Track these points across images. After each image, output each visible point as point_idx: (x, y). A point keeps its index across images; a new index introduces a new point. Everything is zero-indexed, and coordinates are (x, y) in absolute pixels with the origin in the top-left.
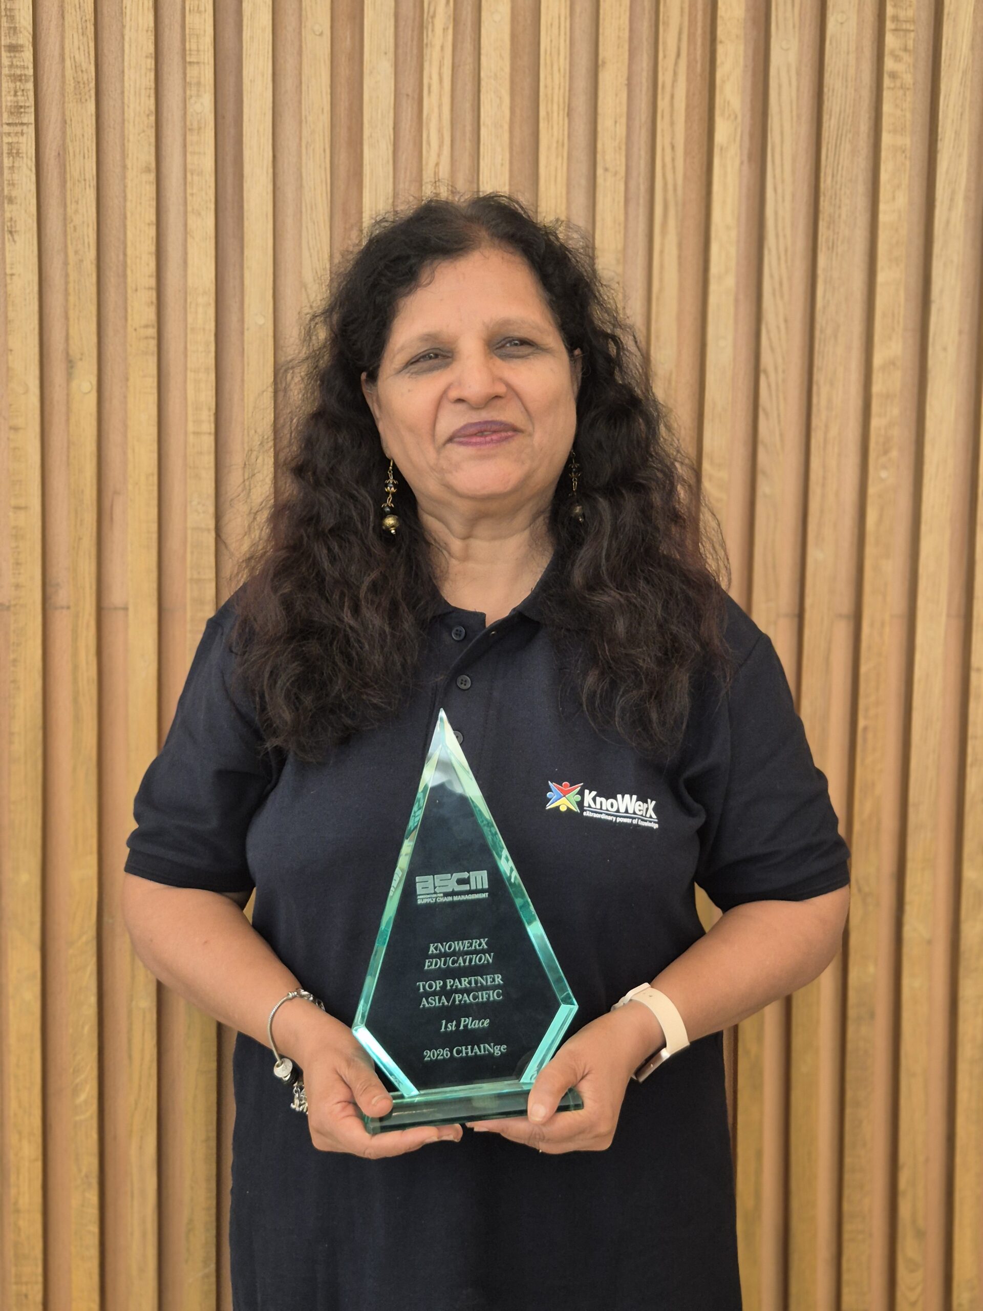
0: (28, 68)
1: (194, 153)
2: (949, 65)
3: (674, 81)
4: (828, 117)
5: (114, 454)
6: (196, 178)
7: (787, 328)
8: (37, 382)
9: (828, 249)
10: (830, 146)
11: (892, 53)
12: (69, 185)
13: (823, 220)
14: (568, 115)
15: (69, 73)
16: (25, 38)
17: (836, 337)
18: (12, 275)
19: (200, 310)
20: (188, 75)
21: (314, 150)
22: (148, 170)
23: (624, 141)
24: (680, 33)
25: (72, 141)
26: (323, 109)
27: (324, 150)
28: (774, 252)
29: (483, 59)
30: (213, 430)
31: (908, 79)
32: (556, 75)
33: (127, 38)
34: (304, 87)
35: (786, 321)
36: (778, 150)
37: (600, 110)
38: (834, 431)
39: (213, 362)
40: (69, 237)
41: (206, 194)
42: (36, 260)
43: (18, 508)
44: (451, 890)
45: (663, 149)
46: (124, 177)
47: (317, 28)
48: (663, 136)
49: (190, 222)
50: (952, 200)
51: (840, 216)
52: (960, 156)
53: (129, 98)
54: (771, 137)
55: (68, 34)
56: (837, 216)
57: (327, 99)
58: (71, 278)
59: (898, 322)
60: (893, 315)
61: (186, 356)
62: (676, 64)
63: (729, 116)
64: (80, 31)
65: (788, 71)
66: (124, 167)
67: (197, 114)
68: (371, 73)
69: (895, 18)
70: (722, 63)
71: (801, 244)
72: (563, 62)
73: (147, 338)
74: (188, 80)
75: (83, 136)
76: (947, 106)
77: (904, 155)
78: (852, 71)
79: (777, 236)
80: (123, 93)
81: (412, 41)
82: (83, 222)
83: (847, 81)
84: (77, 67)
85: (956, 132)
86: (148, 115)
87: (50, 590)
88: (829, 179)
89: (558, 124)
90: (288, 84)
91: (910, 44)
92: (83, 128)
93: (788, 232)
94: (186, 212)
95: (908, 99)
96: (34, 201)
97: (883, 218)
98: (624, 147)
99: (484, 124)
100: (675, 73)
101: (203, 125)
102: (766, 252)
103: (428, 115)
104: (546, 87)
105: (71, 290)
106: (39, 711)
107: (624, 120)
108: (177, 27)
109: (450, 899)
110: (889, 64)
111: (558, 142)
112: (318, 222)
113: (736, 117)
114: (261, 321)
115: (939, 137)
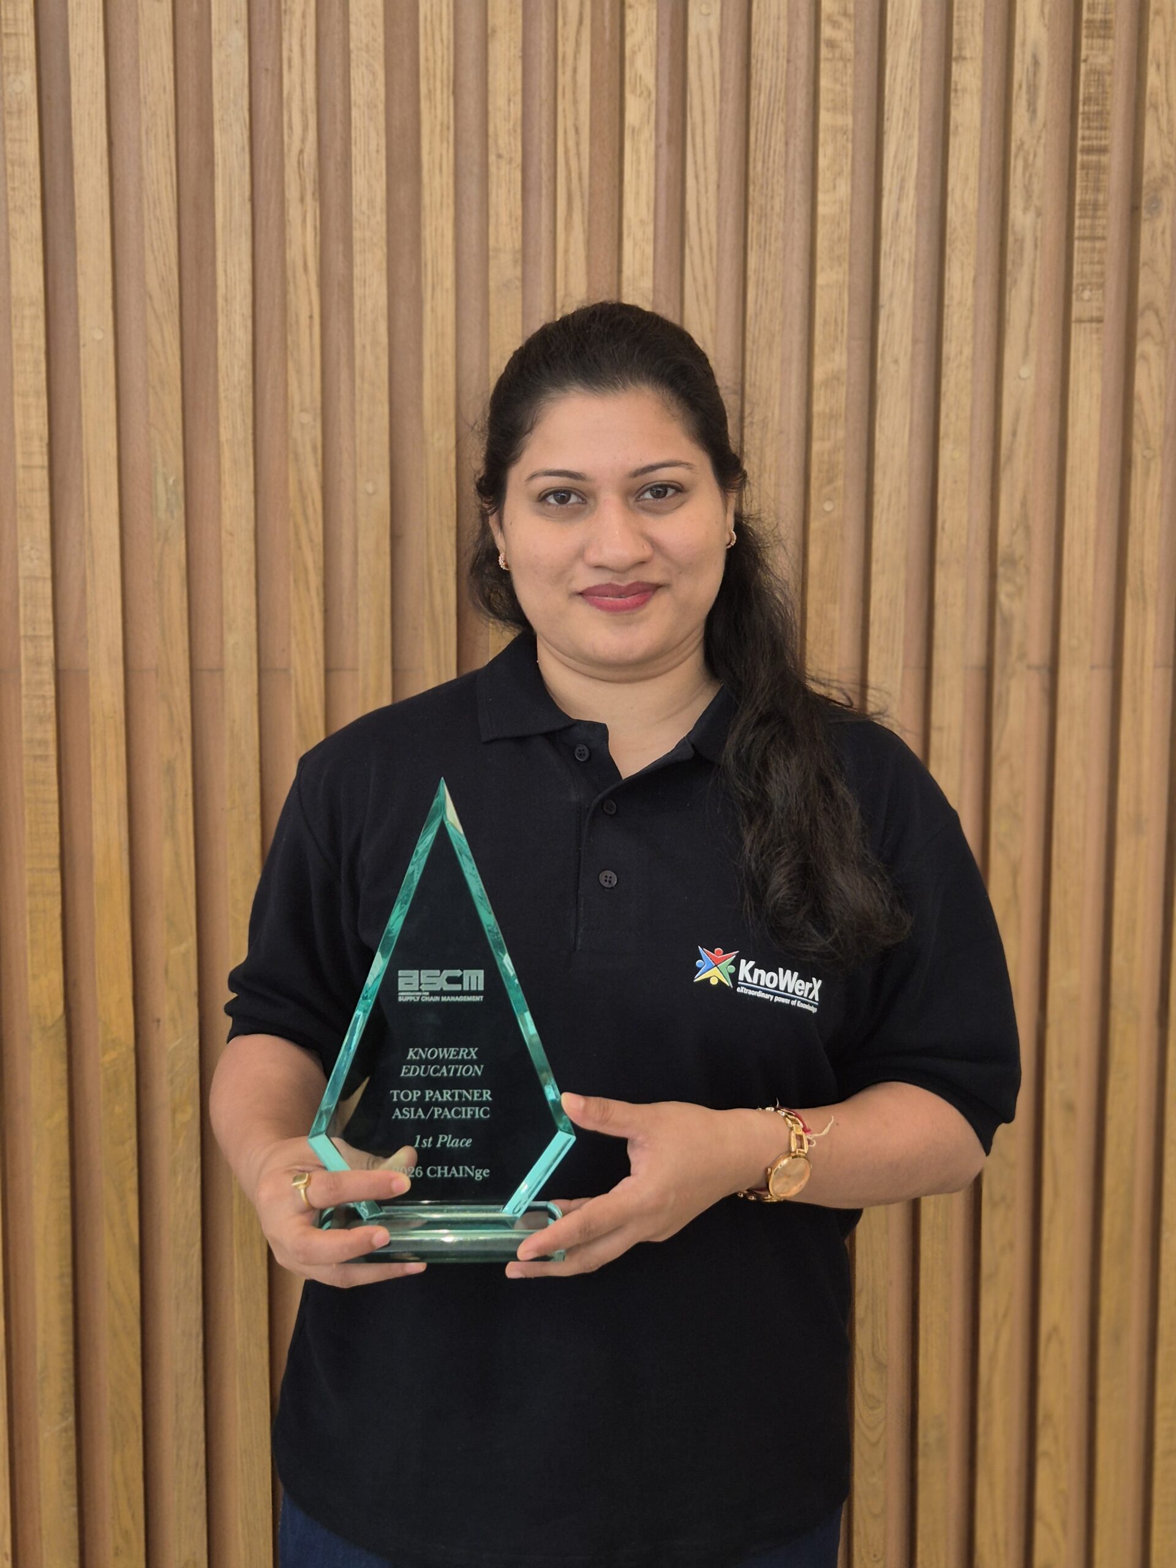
1: (13, 140)
2: (896, 33)
3: (576, 51)
4: (757, 92)
6: (17, 169)
9: (760, 247)
10: (759, 127)
11: (830, 19)
13: (753, 213)
14: (454, 93)
17: (770, 348)
19: (27, 324)
21: (155, 135)
23: (519, 122)
26: (165, 88)
27: (168, 136)
28: (696, 250)
29: (352, 27)
30: (46, 463)
31: (849, 48)
32: (438, 46)
34: (142, 63)
36: (699, 133)
37: (491, 87)
38: (770, 458)
39: (44, 384)
41: (30, 188)
44: (439, 989)
45: (565, 132)
48: (565, 117)
49: (12, 221)
50: (902, 188)
51: (772, 208)
52: (910, 137)
54: (691, 117)
56: (769, 207)
57: (169, 76)
59: (842, 331)
60: (836, 324)
61: (12, 378)
62: (578, 32)
63: (642, 93)
65: (710, 39)
67: (17, 94)
68: (221, 44)
70: (633, 31)
71: (728, 241)
72: (446, 30)
76: (895, 80)
77: (845, 137)
78: (783, 40)
79: (700, 231)
81: (271, 6)
83: (777, 51)
85: (905, 110)
88: (759, 165)
89: (442, 103)
90: (124, 58)
91: (851, 10)
93: (713, 227)
94: (6, 209)
95: (850, 72)
97: (821, 210)
98: (519, 130)
99: (355, 105)
100: (578, 43)
101: (24, 108)
102: (687, 251)
103: (289, 94)
104: (427, 60)
107: (518, 98)
109: (437, 999)
110: (827, 31)
111: (442, 124)
112: (162, 220)
113: (650, 94)
114: (99, 336)
115: (886, 117)
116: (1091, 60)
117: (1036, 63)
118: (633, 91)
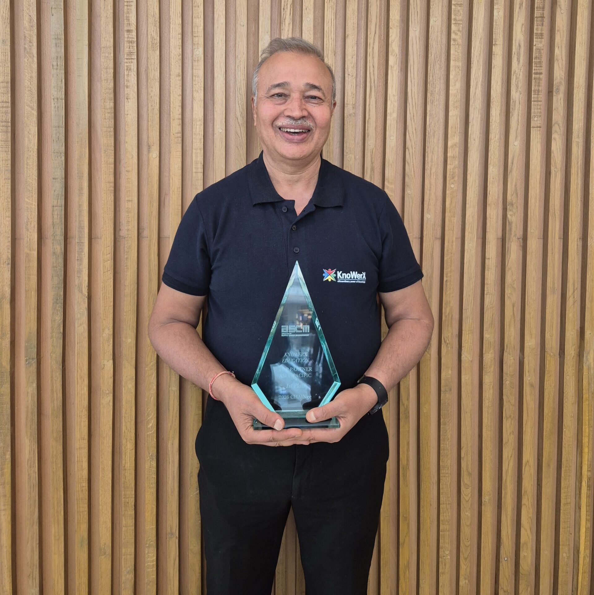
0: (134, 38)
1: (196, 69)
2: (475, 36)
3: (374, 42)
4: (430, 54)
5: (165, 180)
6: (196, 78)
7: (416, 132)
8: (137, 154)
9: (431, 103)
10: (431, 65)
11: (454, 32)
12: (149, 81)
13: (429, 92)
14: (334, 54)
15: (150, 40)
16: (133, 28)
17: (434, 136)
18: (127, 114)
19: (198, 127)
20: (194, 41)
21: (240, 67)
22: (179, 76)
23: (355, 64)
24: (376, 25)
25: (150, 65)
26: (244, 53)
27: (244, 68)
28: (411, 104)
30: (202, 171)
31: (460, 41)
32: (330, 40)
33: (171, 27)
34: (237, 45)
35: (415, 129)
36: (412, 67)
37: (346, 53)
38: (433, 170)
39: (202, 146)
40: (149, 100)
41: (200, 84)
42: (136, 109)
43: (129, 201)
45: (370, 67)
46: (170, 78)
47: (242, 23)
48: (370, 62)
49: (194, 95)
50: (477, 85)
52: (479, 69)
53: (172, 49)
54: (410, 62)
55: (149, 26)
56: (434, 91)
57: (245, 49)
58: (150, 115)
59: (457, 130)
60: (455, 128)
61: (192, 144)
62: (375, 36)
63: (394, 55)
64: (154, 25)
65: (416, 38)
66: (170, 74)
67: (198, 55)
68: (262, 39)
69: (455, 19)
70: (392, 36)
71: (420, 102)
72: (333, 36)
73: (178, 137)
74: (194, 42)
75: (155, 63)
76: (475, 51)
77: (459, 69)
78: (439, 38)
79: (412, 98)
80: (170, 47)
81: (277, 28)
82: (154, 95)
83: (437, 42)
84: (152, 38)
85: (478, 61)
86: (179, 56)
87: (140, 231)
88: (431, 77)
90: (231, 44)
91: (461, 29)
92: (155, 60)
93: (416, 97)
94: (193, 91)
95: (460, 49)
96: (136, 87)
97: (451, 92)
98: (355, 66)
100: (374, 39)
101: (199, 59)
102: (408, 104)
105: (149, 120)
106: (136, 277)
107: (355, 56)
108: (190, 24)
110: (453, 36)
112: (241, 94)
114: (220, 131)
115: (472, 63)
116: (537, 45)
117: (520, 46)
118: (392, 54)
